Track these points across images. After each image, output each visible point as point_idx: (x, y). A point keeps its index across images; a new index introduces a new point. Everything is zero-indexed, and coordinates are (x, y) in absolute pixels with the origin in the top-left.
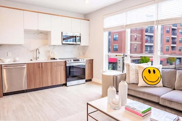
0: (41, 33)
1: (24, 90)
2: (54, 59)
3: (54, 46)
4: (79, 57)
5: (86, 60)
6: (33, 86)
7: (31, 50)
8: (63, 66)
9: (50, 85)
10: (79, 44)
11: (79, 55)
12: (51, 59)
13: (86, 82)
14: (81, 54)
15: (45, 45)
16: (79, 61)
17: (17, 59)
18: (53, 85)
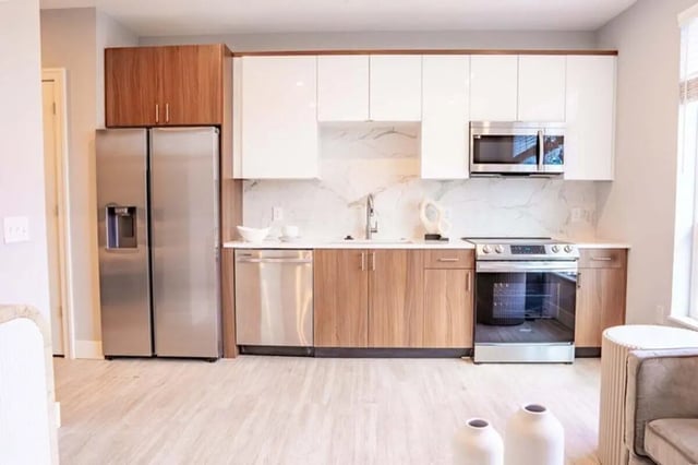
0: (393, 132)
1: (304, 348)
2: (438, 237)
3: (444, 182)
4: (561, 232)
5: (580, 249)
6: (334, 336)
7: (352, 200)
8: (464, 272)
9: (399, 343)
10: (559, 174)
11: (567, 223)
12: (428, 237)
13: (576, 357)
14: (573, 220)
15: (404, 179)
16: (544, 253)
17: (292, 231)
18: (413, 346)
